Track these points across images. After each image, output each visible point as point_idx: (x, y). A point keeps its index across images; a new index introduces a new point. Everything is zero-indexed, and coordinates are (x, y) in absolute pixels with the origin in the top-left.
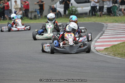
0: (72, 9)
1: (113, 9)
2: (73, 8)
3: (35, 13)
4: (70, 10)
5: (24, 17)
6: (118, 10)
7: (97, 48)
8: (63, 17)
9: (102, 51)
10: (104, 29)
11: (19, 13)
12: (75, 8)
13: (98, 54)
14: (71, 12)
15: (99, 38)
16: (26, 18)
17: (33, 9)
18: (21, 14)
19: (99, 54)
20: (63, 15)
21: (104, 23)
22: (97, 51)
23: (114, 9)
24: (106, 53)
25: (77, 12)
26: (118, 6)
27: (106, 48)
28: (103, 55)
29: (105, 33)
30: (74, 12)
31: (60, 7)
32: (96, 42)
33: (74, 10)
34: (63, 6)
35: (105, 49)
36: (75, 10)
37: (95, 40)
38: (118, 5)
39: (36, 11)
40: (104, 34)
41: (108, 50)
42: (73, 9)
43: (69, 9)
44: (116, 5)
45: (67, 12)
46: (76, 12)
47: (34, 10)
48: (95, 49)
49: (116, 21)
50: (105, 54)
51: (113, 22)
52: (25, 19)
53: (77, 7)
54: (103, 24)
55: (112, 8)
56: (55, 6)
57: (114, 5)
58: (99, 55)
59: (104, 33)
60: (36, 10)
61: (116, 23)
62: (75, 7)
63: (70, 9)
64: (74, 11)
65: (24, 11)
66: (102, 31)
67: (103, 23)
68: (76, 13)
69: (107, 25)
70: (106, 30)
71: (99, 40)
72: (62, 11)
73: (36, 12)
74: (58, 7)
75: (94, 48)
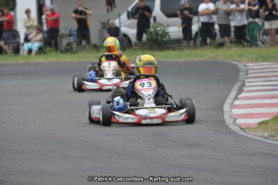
0: (156, 30)
1: (249, 30)
2: (157, 27)
3: (68, 38)
4: (151, 33)
5: (45, 47)
6: (262, 32)
7: (239, 121)
8: (134, 47)
9: (254, 128)
10: (242, 75)
11: (35, 39)
12: (162, 28)
13: (247, 138)
14: (154, 38)
15: (236, 98)
16: (53, 51)
17: (66, 30)
18: (40, 41)
19: (249, 136)
20: (136, 44)
21: (237, 61)
22: (242, 129)
23: (253, 31)
24: (266, 135)
25: (167, 36)
26: (261, 24)
27: (263, 122)
28: (260, 139)
29: (247, 84)
30: (159, 37)
31: (128, 26)
32: (233, 106)
33: (160, 32)
34: (134, 22)
35: (260, 123)
36: (164, 32)
37: (229, 101)
38: (261, 20)
39: (72, 33)
40: (245, 89)
41: (269, 126)
42: (158, 29)
43: (148, 30)
44: (257, 20)
45: (145, 37)
46: (165, 36)
47: (67, 32)
48: (237, 125)
49: (263, 57)
50: (264, 137)
51: (257, 61)
52: (50, 51)
53: (168, 26)
54: (236, 65)
55: (247, 28)
56: (117, 22)
57: (251, 20)
58: (250, 138)
59: (243, 85)
60: (70, 31)
61: (264, 61)
62: (162, 25)
63: (152, 30)
64: (161, 35)
65: (46, 35)
66: (238, 80)
67: (236, 63)
68: (165, 39)
69: (245, 66)
70: (247, 78)
71: (237, 102)
72: (133, 35)
73: (70, 35)
74: (124, 26)
75: (231, 121)
